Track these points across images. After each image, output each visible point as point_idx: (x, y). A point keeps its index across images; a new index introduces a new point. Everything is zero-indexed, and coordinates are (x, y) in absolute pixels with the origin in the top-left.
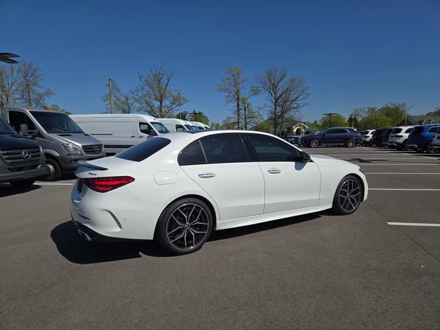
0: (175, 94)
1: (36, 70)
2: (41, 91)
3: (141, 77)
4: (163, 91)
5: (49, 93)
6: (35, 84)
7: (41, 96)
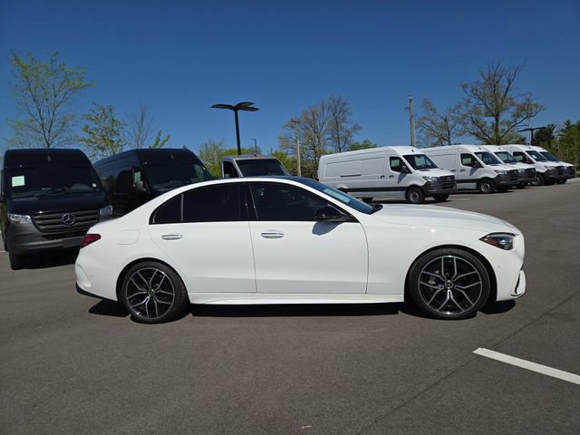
0: (520, 101)
1: (344, 104)
2: (349, 127)
3: (464, 87)
4: (500, 101)
5: (356, 128)
6: (343, 120)
7: (349, 133)
